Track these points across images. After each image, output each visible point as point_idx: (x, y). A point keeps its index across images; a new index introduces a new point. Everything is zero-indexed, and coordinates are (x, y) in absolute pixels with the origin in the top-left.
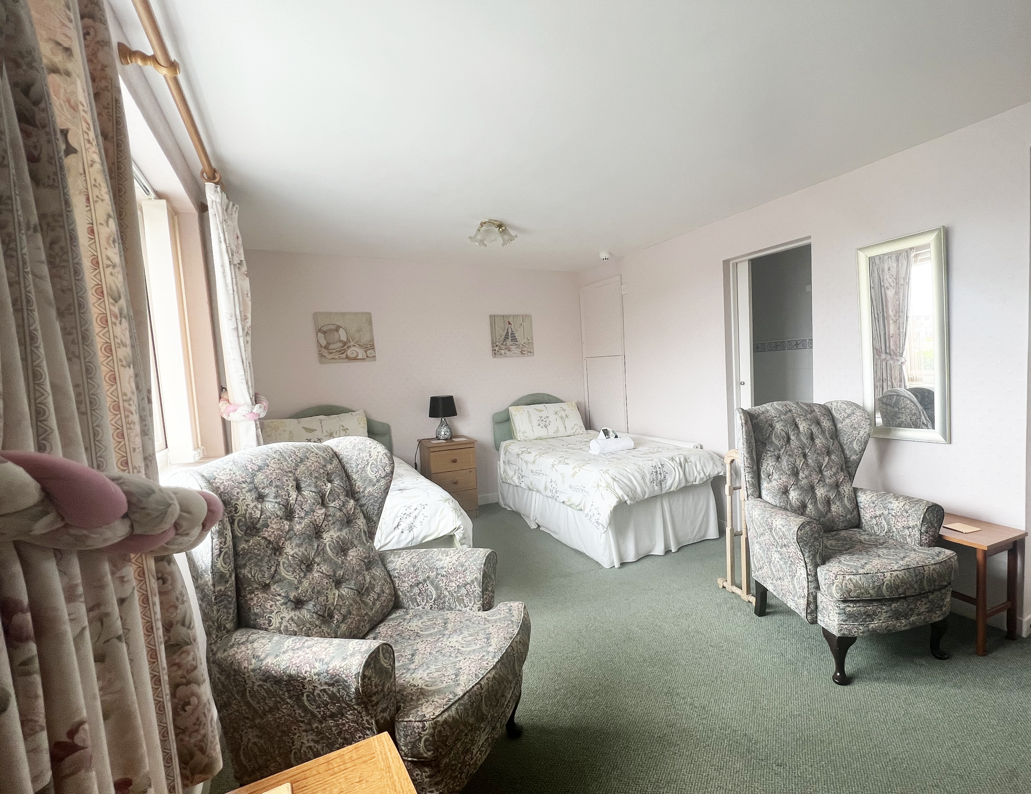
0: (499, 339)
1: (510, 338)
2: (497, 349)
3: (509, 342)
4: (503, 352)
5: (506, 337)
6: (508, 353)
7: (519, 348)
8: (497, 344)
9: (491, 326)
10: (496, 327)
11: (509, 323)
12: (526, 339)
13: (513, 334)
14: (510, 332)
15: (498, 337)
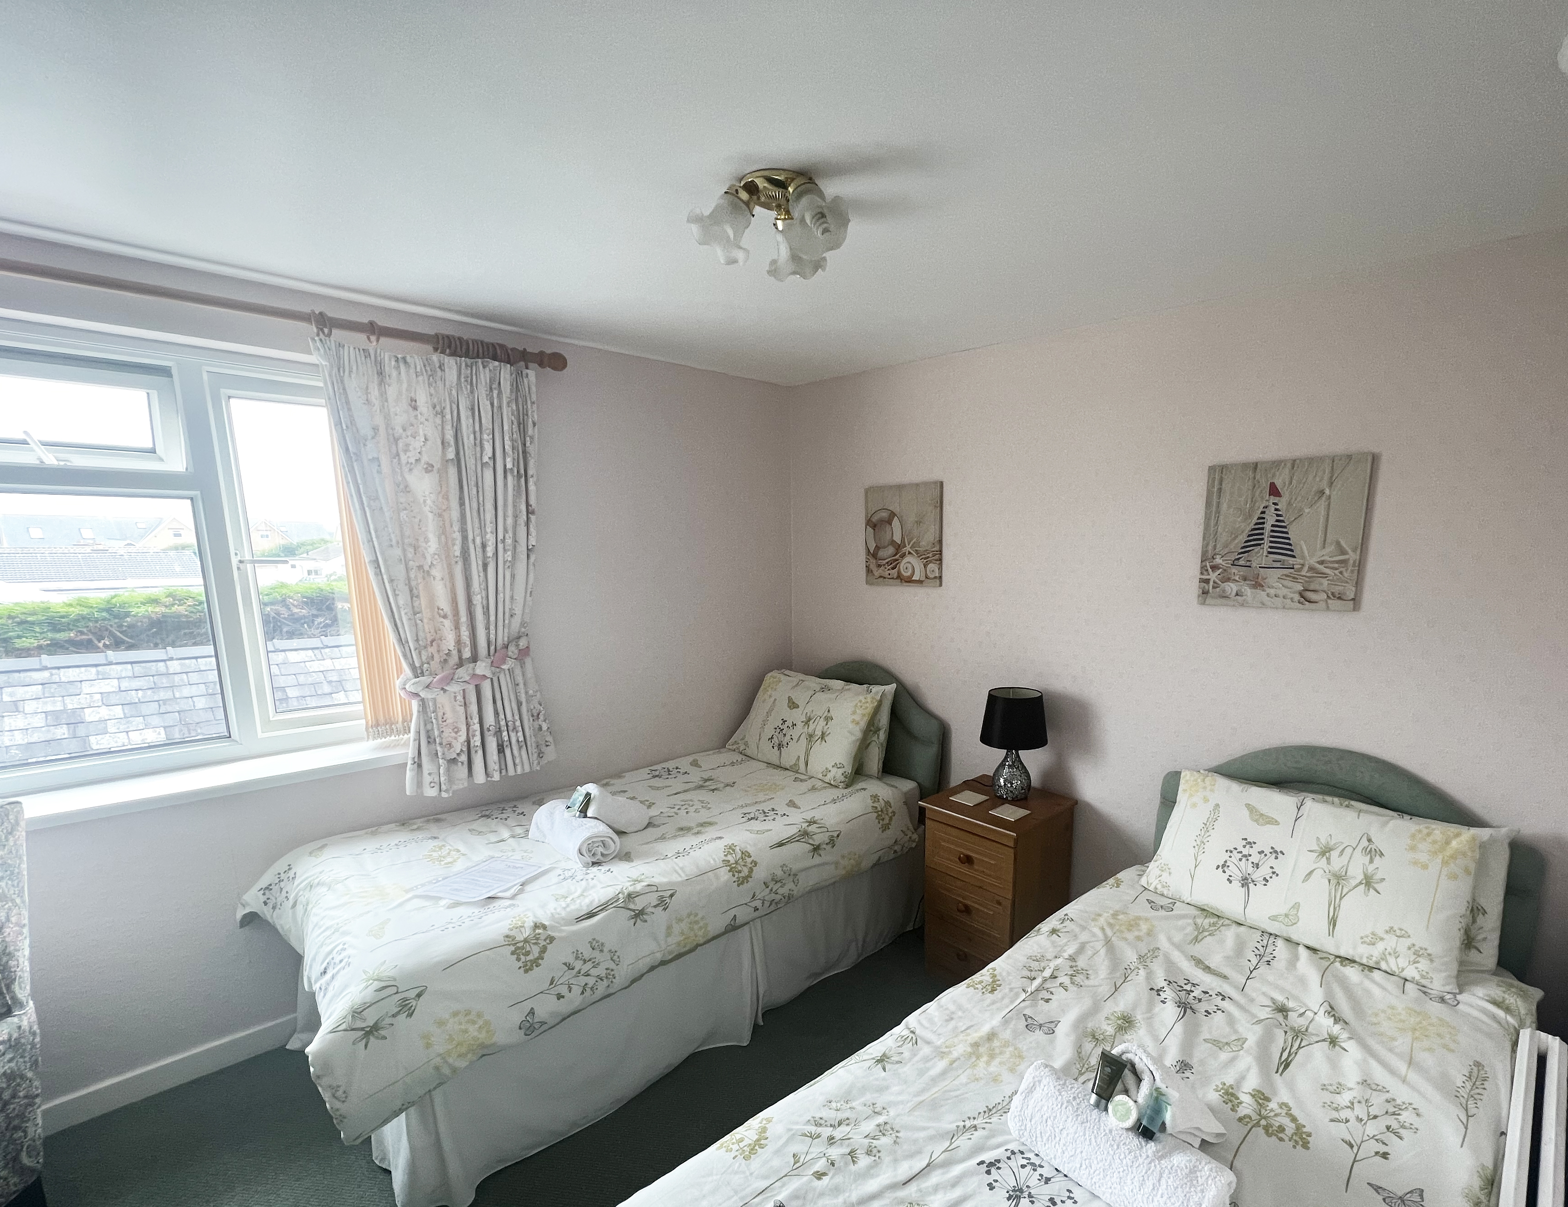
0: (1226, 546)
1: (1266, 545)
2: (1213, 576)
3: (1260, 556)
4: (1231, 588)
5: (1255, 537)
6: (1248, 591)
7: (1295, 579)
8: (1218, 560)
9: (1208, 504)
10: (1224, 506)
11: (1274, 491)
12: (1330, 548)
13: (1280, 528)
14: (1270, 520)
15: (1224, 538)
